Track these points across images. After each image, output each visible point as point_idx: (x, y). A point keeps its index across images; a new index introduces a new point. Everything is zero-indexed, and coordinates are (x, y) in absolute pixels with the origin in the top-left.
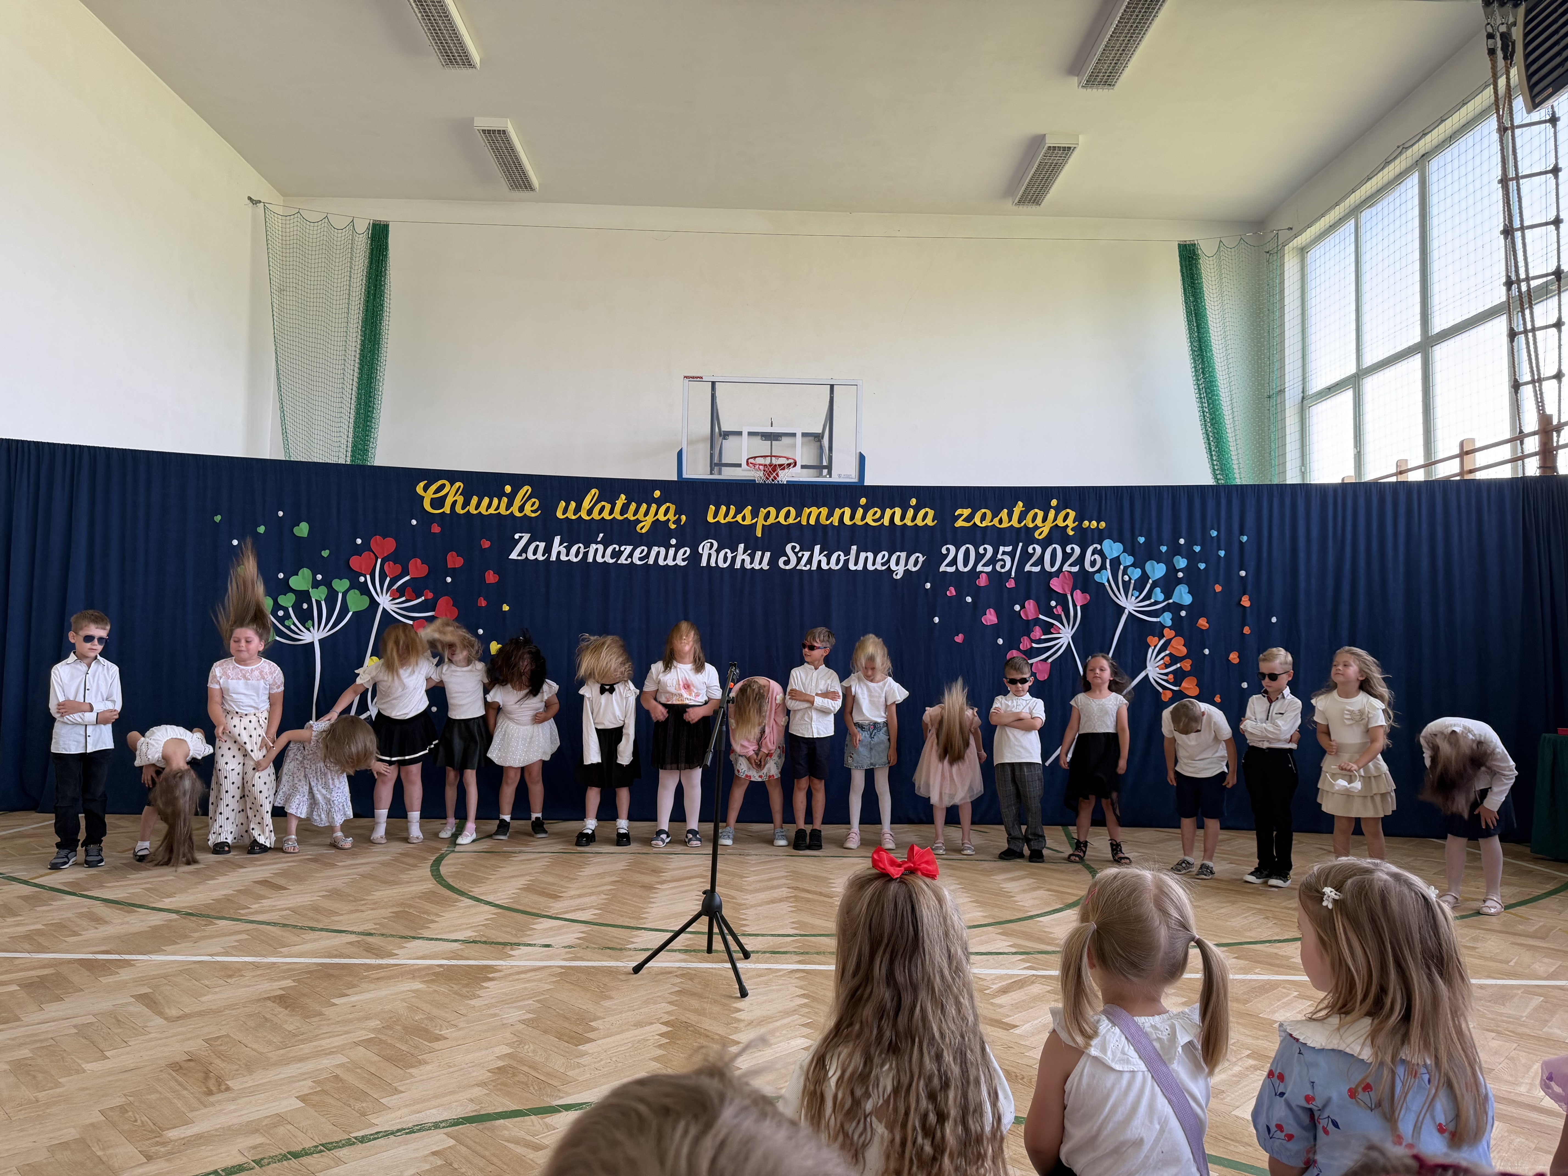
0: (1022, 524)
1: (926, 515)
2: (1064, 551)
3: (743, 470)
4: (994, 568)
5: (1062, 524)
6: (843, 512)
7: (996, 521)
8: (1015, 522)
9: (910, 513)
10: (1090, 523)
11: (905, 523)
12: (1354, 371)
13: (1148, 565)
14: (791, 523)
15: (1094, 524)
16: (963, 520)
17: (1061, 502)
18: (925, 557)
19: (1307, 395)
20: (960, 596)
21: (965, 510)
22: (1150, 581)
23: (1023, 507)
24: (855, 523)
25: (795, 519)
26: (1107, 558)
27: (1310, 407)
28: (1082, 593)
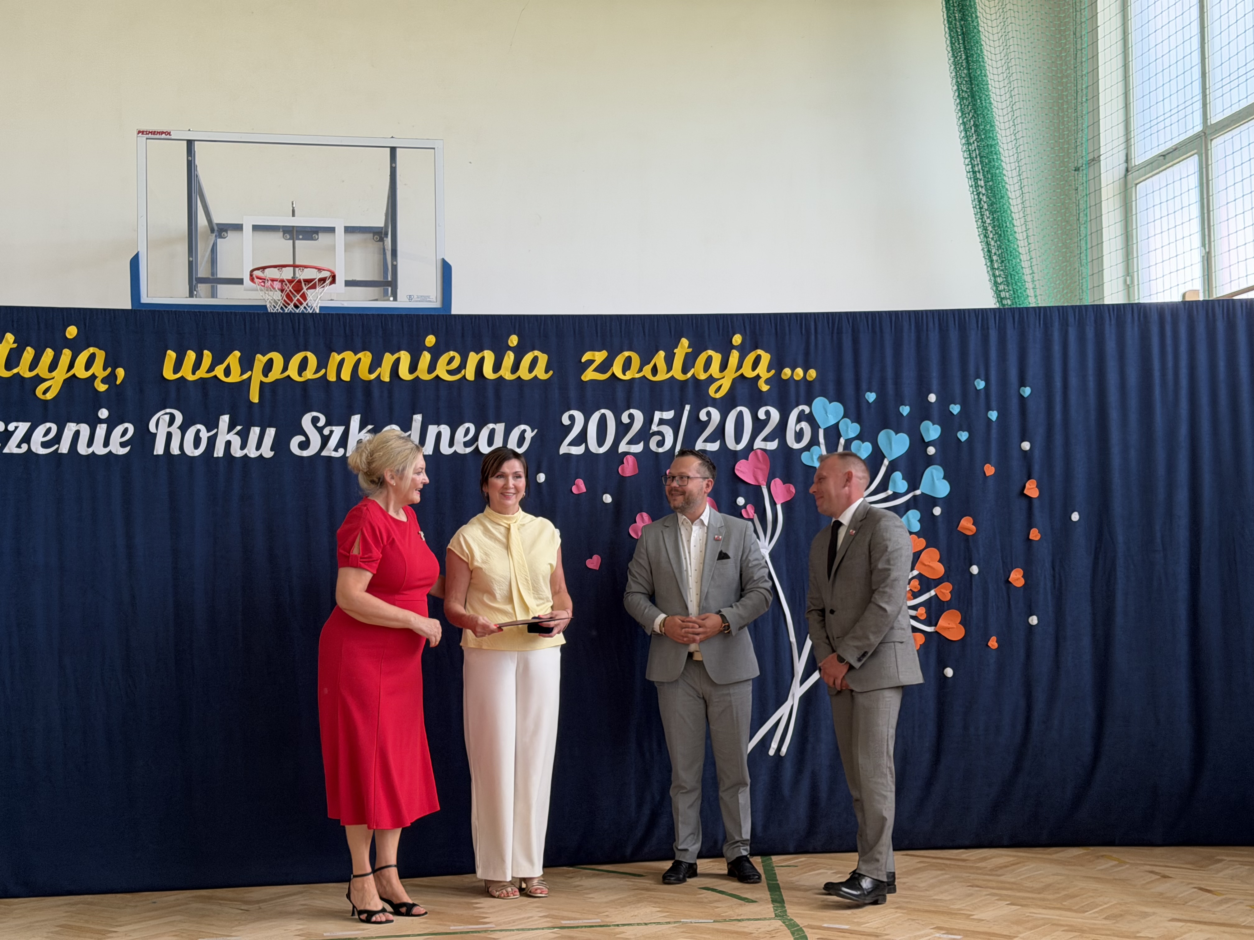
0: (689, 375)
1: (534, 363)
2: (755, 417)
3: (245, 290)
4: (646, 446)
5: (750, 374)
6: (398, 361)
7: (647, 371)
8: (677, 372)
9: (509, 358)
10: (793, 371)
11: (501, 376)
12: (1199, 128)
13: (882, 437)
14: (309, 379)
15: (799, 372)
16: (595, 370)
17: (748, 338)
18: (536, 431)
19: (1133, 165)
20: (593, 494)
21: (597, 353)
22: (886, 462)
23: (689, 347)
24: (418, 377)
25: (316, 372)
26: (820, 427)
27: (1137, 184)
28: (784, 484)
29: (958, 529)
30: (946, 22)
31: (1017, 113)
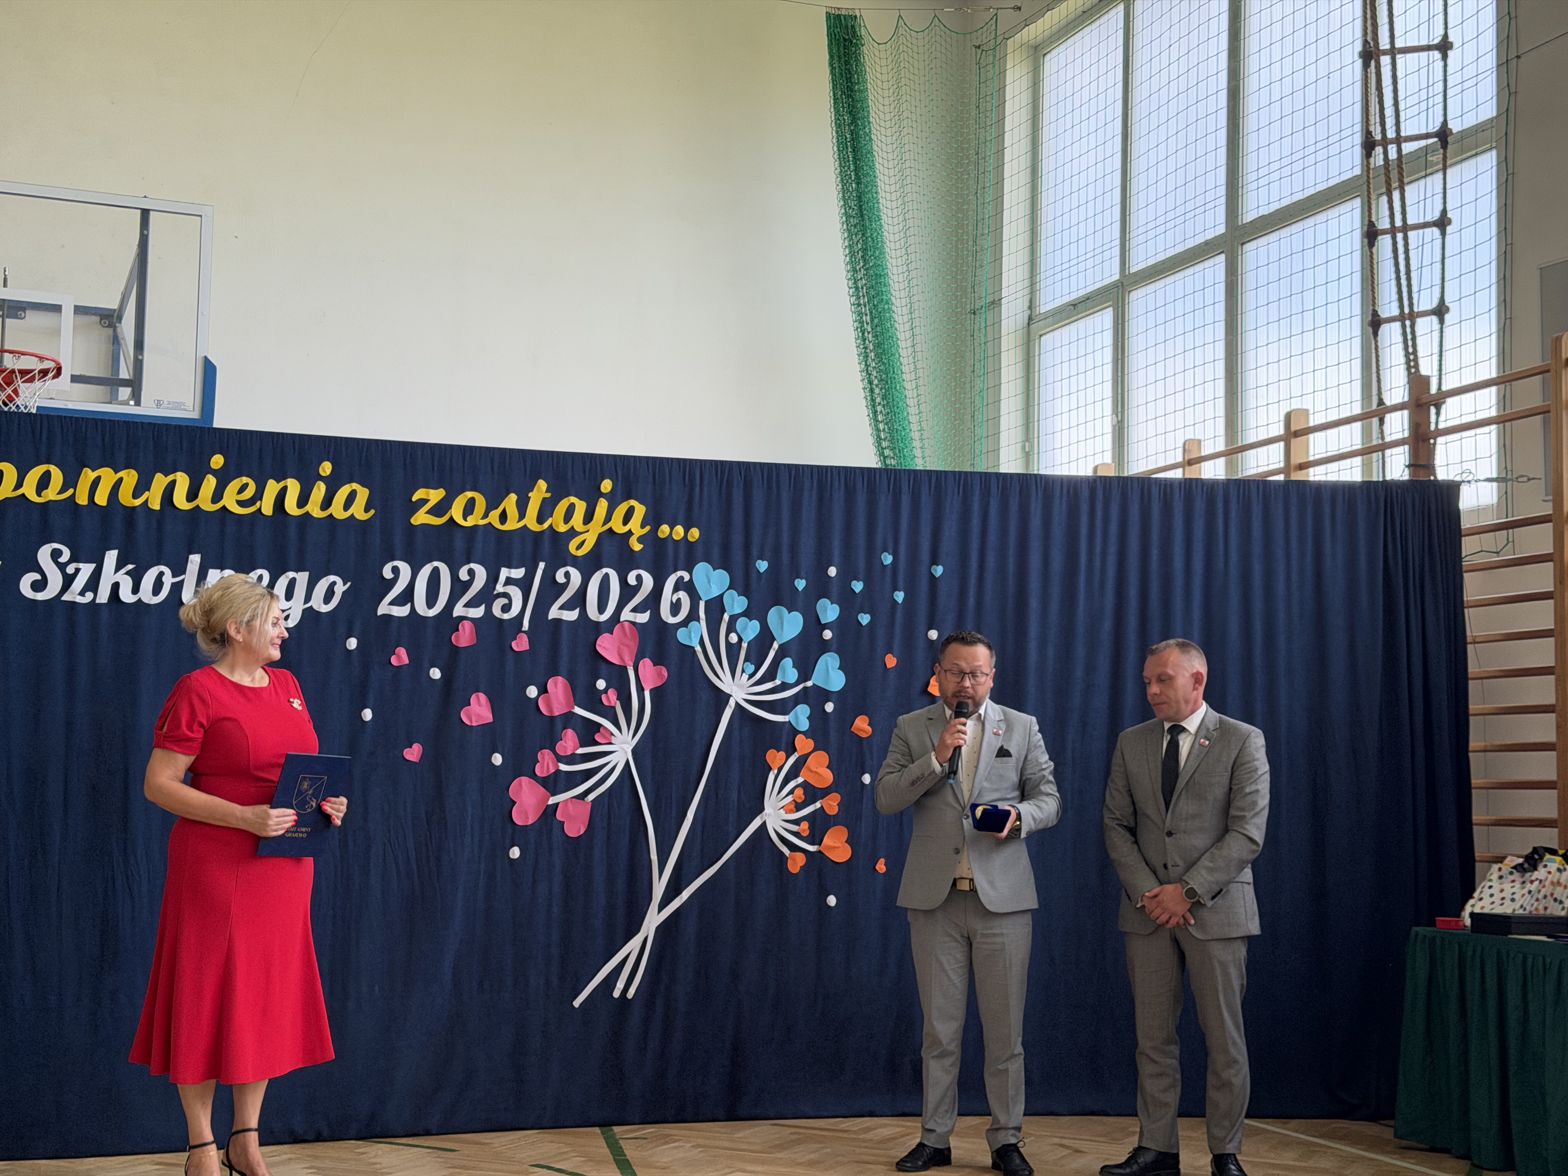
0: (546, 525)
1: (351, 499)
2: (623, 582)
4: (489, 610)
5: (620, 529)
6: (173, 484)
7: (494, 517)
8: (530, 521)
9: (319, 491)
10: (672, 529)
11: (308, 512)
12: (1116, 277)
13: (773, 615)
14: (50, 501)
15: (679, 531)
16: (429, 512)
17: (619, 484)
18: (349, 584)
19: (1038, 313)
20: (418, 667)
21: (432, 491)
22: (776, 646)
23: (547, 491)
24: (198, 506)
25: (61, 492)
26: (701, 599)
27: (1041, 336)
28: (654, 665)
29: (852, 729)
30: (833, 125)
31: (911, 240)
